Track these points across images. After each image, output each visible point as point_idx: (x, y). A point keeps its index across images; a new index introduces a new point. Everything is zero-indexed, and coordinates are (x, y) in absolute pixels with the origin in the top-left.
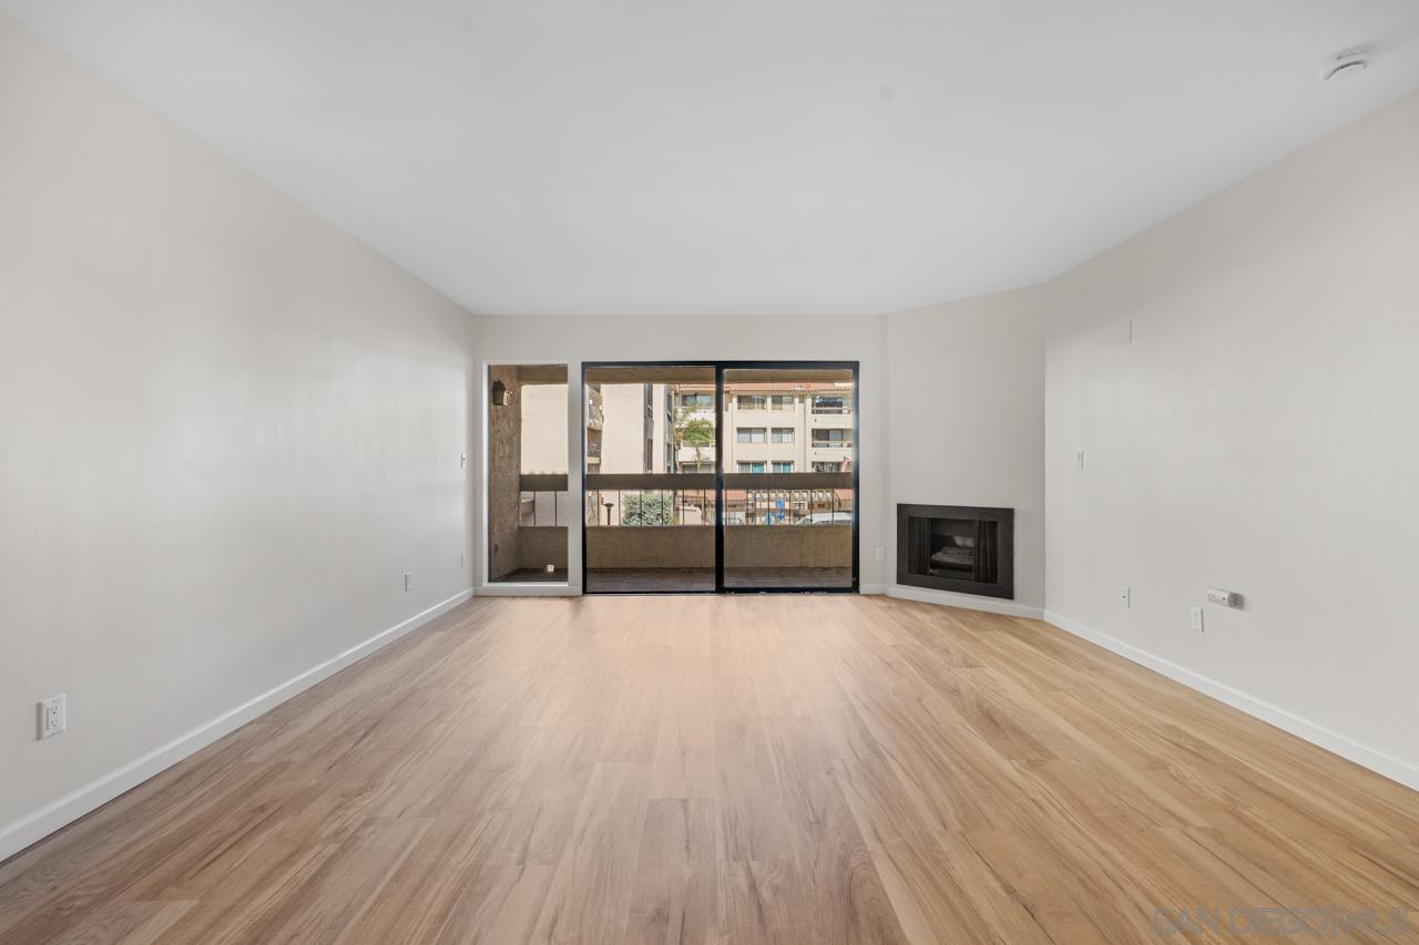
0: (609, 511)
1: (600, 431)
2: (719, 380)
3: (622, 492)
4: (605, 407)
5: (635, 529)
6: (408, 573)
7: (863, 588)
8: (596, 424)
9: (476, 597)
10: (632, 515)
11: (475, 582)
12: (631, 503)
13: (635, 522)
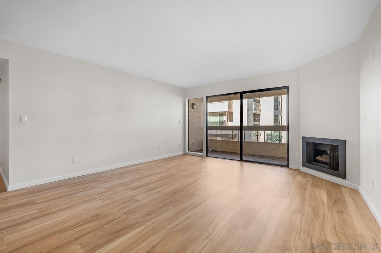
0: (257, 137)
1: (260, 114)
2: (241, 98)
3: (265, 132)
4: (262, 107)
5: (270, 143)
6: (160, 146)
7: (290, 166)
8: (258, 112)
9: (185, 154)
10: (268, 139)
11: (185, 150)
12: (268, 135)
13: (269, 141)
